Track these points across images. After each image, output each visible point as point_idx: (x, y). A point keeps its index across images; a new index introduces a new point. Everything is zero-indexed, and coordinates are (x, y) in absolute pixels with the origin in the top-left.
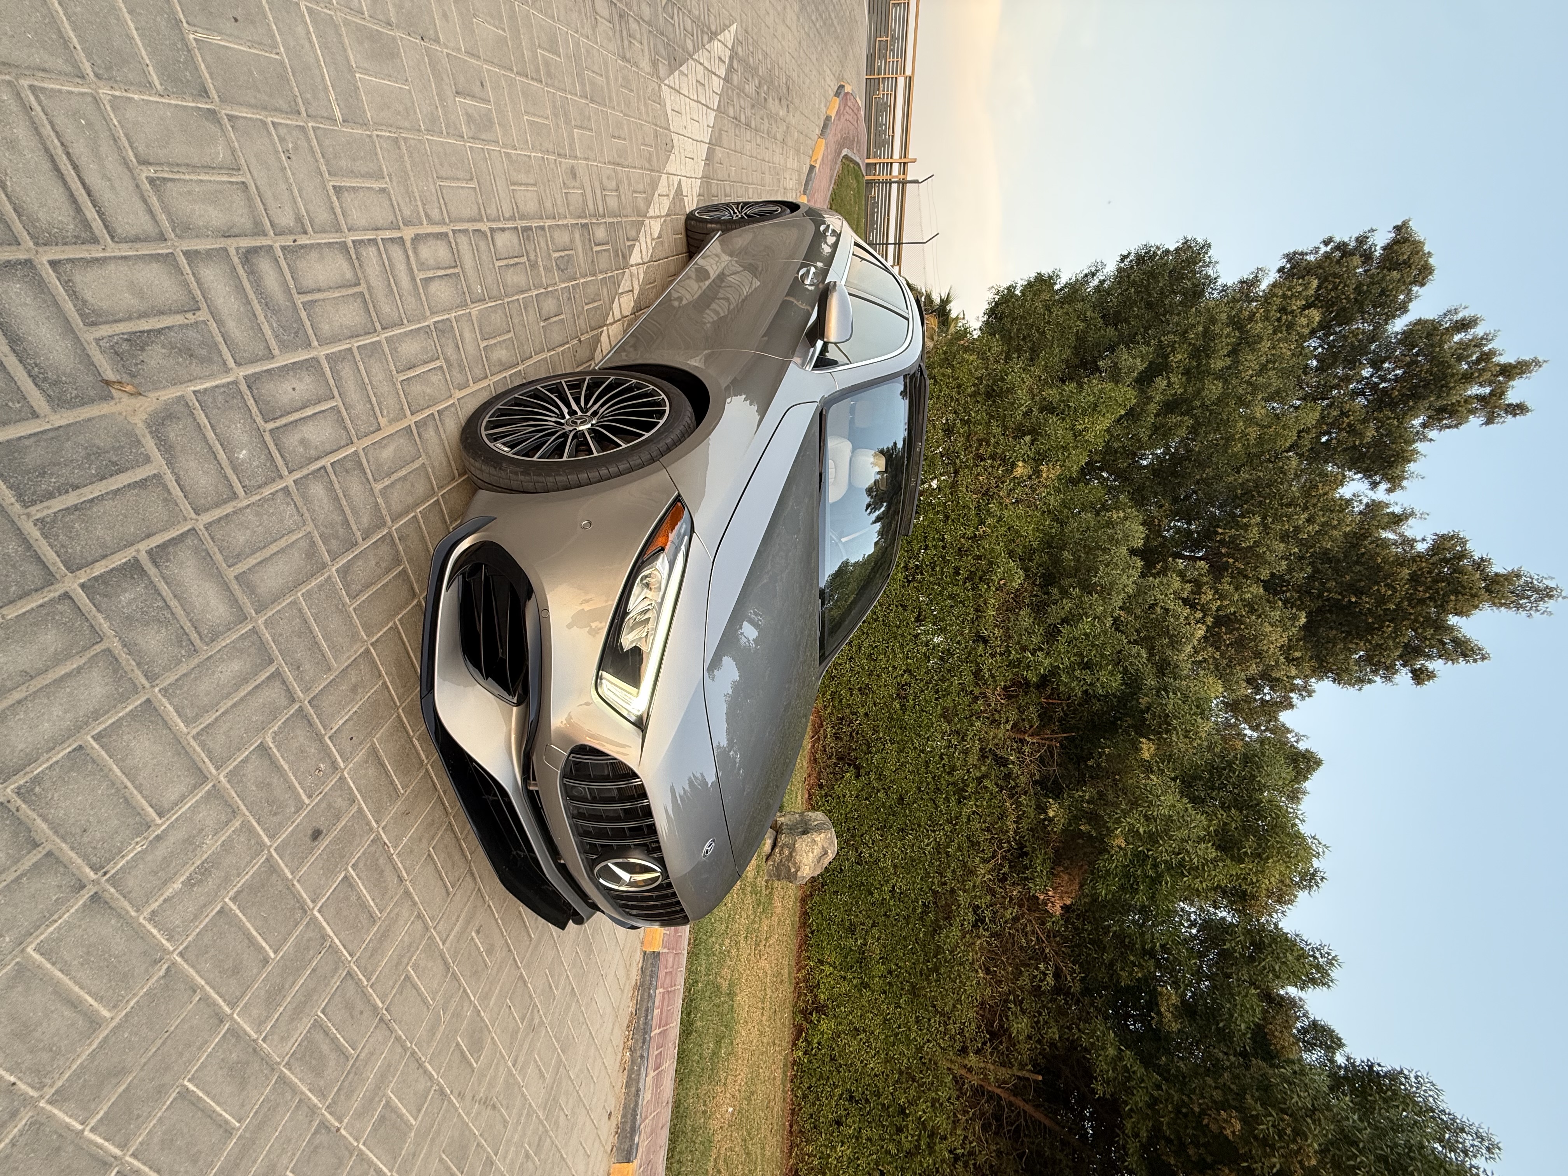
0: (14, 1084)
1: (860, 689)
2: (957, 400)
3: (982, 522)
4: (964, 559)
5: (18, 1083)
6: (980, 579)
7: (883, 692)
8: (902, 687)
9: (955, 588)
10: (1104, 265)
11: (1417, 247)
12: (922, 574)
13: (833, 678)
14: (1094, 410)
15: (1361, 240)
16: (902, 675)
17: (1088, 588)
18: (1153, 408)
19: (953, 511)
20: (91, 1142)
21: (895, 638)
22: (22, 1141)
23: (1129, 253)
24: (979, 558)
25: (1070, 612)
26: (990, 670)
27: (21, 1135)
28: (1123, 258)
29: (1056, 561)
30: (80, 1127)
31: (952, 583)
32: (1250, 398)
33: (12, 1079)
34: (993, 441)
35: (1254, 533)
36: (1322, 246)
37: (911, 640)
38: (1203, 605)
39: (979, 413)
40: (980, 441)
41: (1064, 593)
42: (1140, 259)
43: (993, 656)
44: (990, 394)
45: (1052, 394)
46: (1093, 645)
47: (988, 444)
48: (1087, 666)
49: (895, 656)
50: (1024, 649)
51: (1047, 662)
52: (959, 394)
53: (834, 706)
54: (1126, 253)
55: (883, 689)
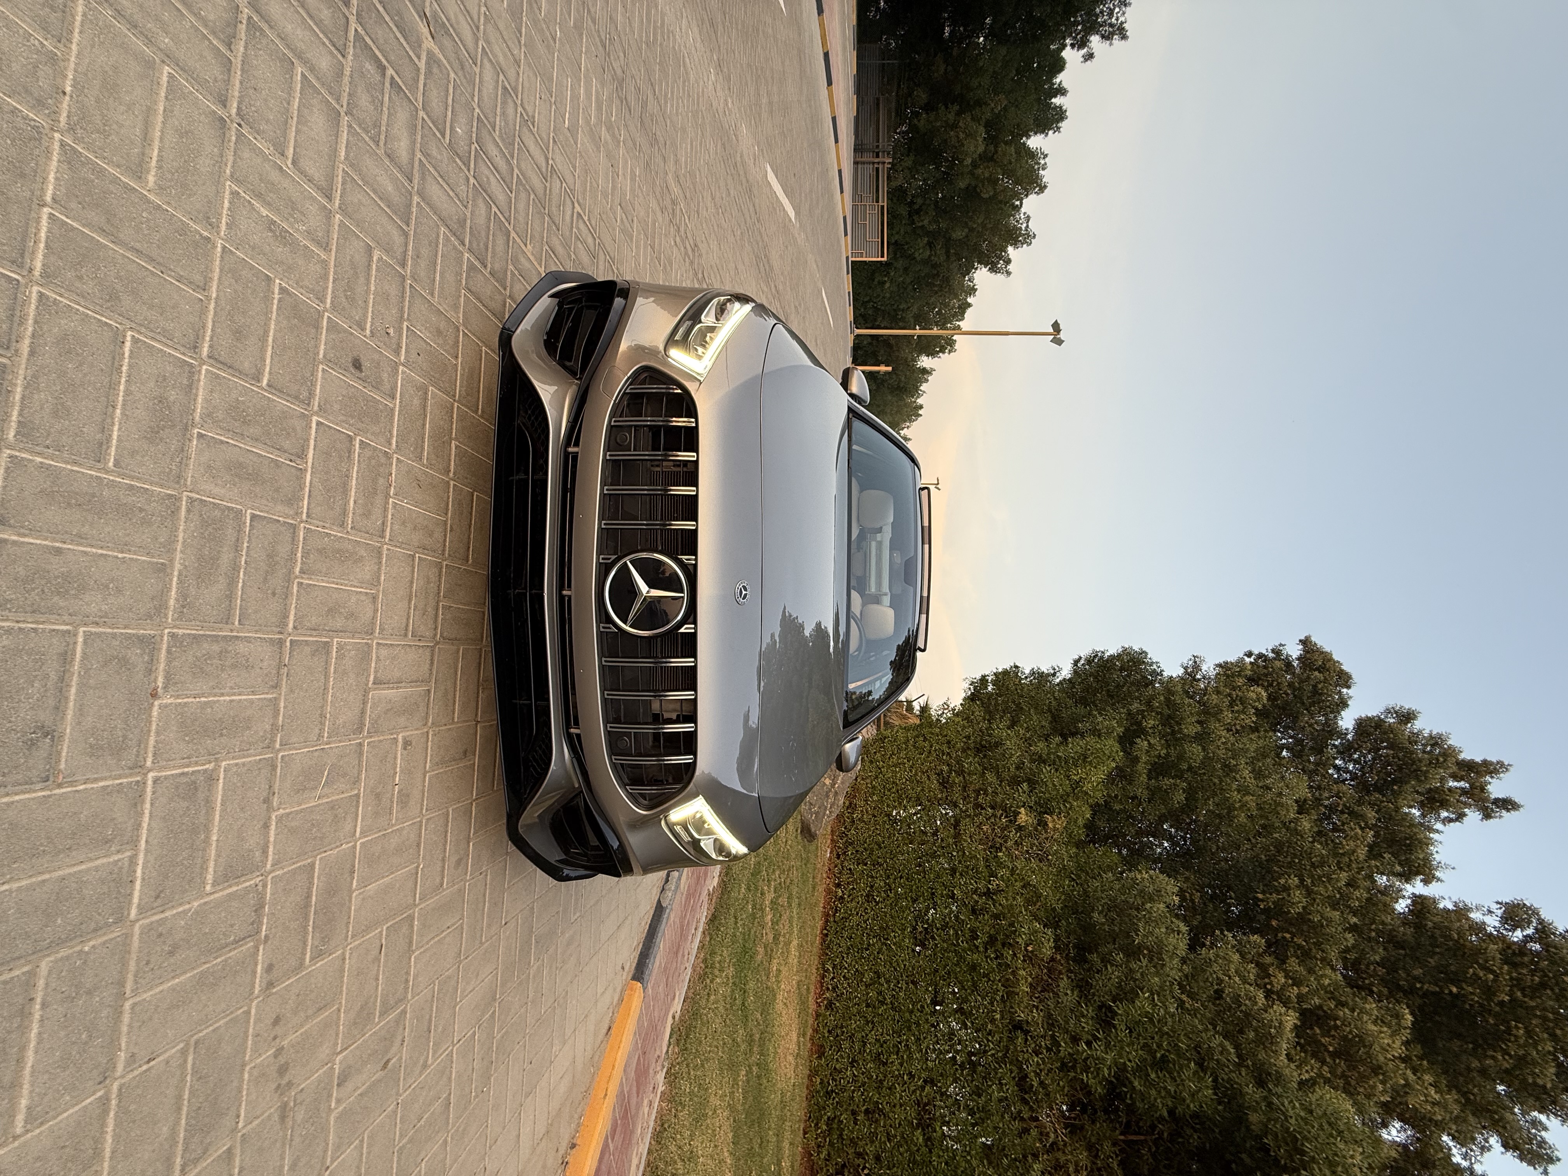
0: (64, 93)
1: (867, 1112)
2: (948, 754)
3: (993, 874)
4: (980, 918)
5: (67, 98)
6: (1004, 945)
7: (898, 1115)
8: (922, 1106)
9: (975, 956)
10: (1060, 670)
11: (1327, 658)
12: (933, 938)
13: (828, 1094)
14: (1084, 761)
15: (1277, 652)
16: (923, 1088)
17: (1133, 952)
18: (1142, 768)
19: (960, 862)
20: (38, 221)
21: (909, 1030)
22: (19, 121)
23: (1081, 658)
24: (996, 917)
25: (1120, 987)
26: (1037, 1075)
27: (23, 118)
28: (1076, 662)
29: (1088, 928)
30: (48, 199)
31: (970, 950)
32: (1233, 762)
33: (68, 89)
34: (990, 790)
35: (1297, 895)
36: (1246, 658)
37: (929, 1031)
38: (1277, 993)
39: (971, 763)
40: (977, 793)
41: (1105, 961)
42: (1089, 661)
43: (1037, 1053)
44: (980, 749)
45: (1040, 747)
46: (1162, 1034)
47: (986, 793)
48: (1162, 1064)
49: (910, 1058)
50: (1075, 1040)
51: (1109, 1057)
52: (949, 748)
53: (831, 1144)
54: (1077, 657)
55: (897, 1109)
